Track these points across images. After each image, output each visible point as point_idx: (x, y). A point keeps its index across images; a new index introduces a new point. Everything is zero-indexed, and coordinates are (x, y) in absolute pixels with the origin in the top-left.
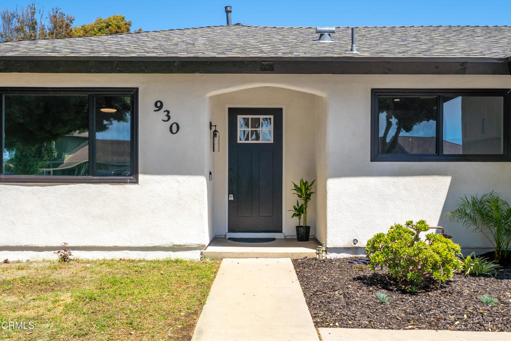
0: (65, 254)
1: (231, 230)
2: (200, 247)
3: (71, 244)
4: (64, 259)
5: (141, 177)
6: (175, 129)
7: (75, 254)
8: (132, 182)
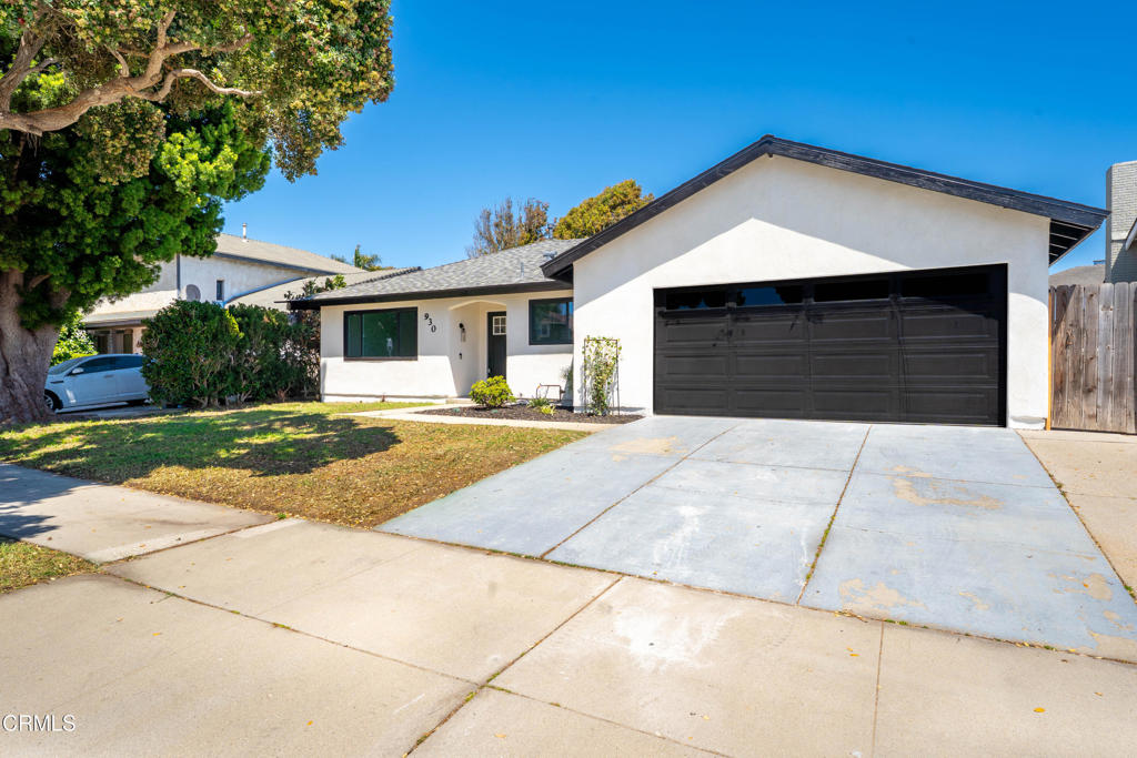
0: (384, 398)
2: (447, 397)
3: (385, 394)
4: (383, 401)
5: (419, 357)
6: (434, 329)
7: (389, 399)
8: (415, 360)
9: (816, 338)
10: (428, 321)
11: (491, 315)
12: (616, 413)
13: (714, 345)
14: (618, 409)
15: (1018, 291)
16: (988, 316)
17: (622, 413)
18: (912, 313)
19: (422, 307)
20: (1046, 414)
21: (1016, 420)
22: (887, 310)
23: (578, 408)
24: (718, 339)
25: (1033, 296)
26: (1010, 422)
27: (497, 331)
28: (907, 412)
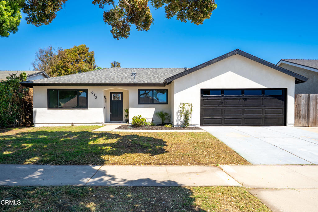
0: (73, 124)
1: (111, 121)
2: (102, 123)
3: (73, 123)
4: (72, 125)
5: (89, 108)
6: (96, 98)
7: (74, 125)
8: (87, 109)
9: (245, 104)
10: (93, 95)
11: (111, 93)
12: (191, 126)
13: (218, 106)
14: (192, 125)
15: (289, 95)
16: (282, 100)
17: (193, 126)
18: (267, 99)
19: (90, 89)
20: (294, 123)
21: (289, 124)
22: (262, 98)
23: (175, 125)
24: (219, 104)
25: (292, 96)
26: (288, 125)
27: (114, 99)
28: (266, 123)
